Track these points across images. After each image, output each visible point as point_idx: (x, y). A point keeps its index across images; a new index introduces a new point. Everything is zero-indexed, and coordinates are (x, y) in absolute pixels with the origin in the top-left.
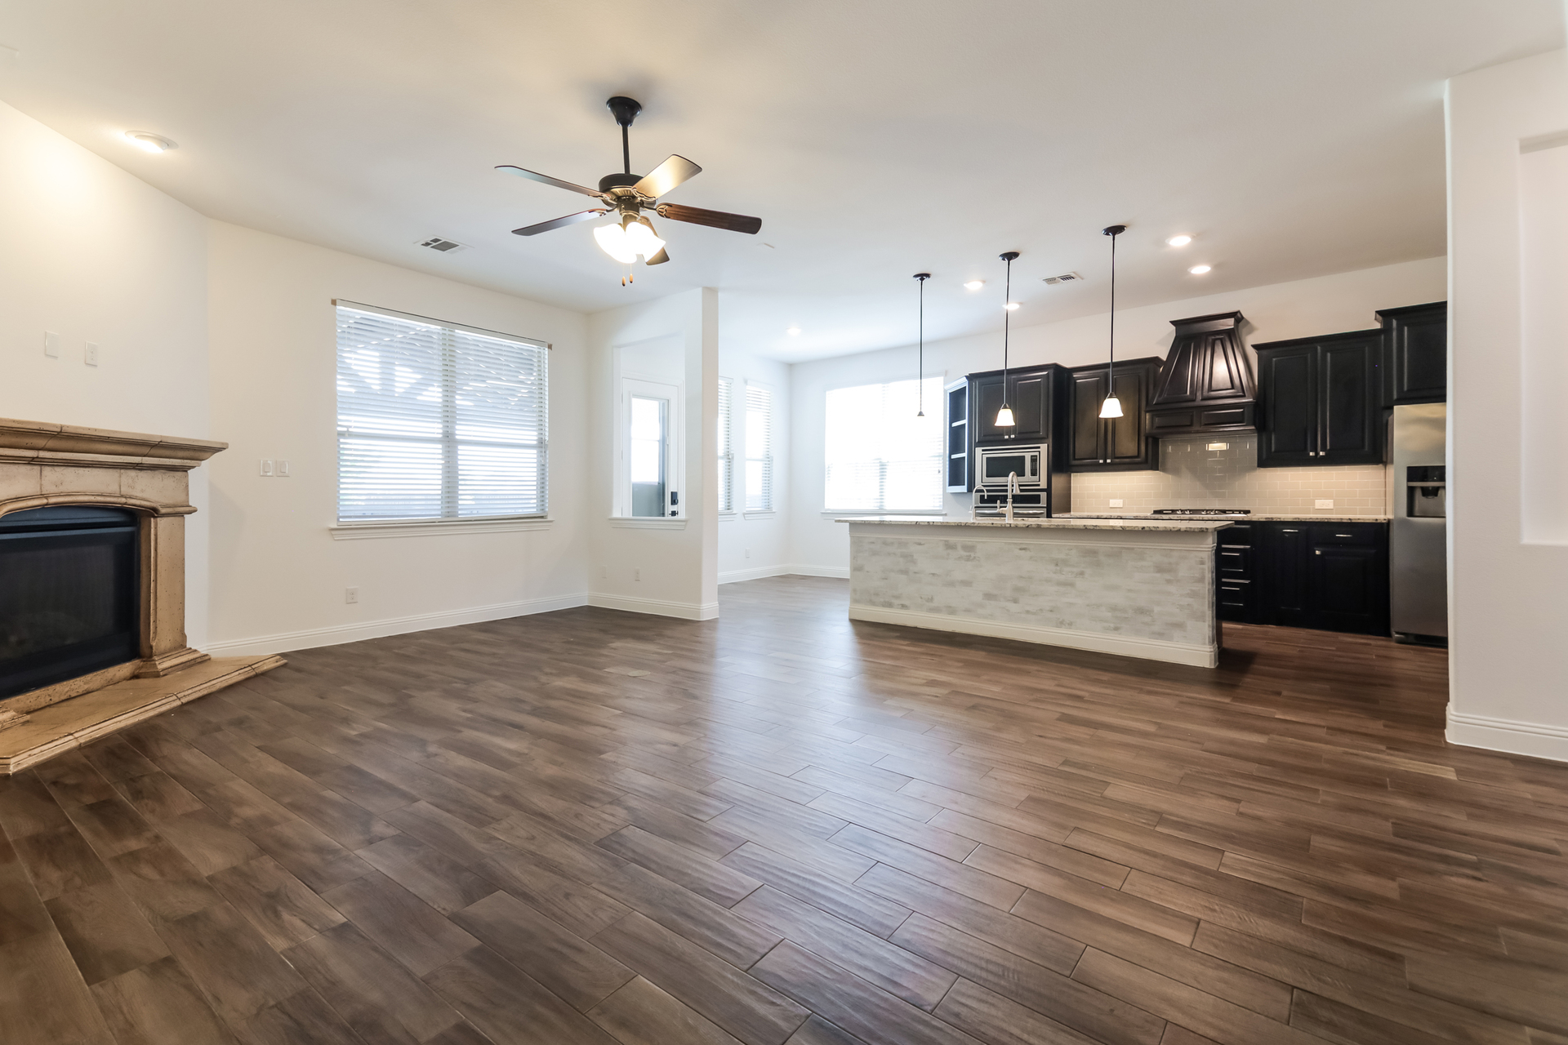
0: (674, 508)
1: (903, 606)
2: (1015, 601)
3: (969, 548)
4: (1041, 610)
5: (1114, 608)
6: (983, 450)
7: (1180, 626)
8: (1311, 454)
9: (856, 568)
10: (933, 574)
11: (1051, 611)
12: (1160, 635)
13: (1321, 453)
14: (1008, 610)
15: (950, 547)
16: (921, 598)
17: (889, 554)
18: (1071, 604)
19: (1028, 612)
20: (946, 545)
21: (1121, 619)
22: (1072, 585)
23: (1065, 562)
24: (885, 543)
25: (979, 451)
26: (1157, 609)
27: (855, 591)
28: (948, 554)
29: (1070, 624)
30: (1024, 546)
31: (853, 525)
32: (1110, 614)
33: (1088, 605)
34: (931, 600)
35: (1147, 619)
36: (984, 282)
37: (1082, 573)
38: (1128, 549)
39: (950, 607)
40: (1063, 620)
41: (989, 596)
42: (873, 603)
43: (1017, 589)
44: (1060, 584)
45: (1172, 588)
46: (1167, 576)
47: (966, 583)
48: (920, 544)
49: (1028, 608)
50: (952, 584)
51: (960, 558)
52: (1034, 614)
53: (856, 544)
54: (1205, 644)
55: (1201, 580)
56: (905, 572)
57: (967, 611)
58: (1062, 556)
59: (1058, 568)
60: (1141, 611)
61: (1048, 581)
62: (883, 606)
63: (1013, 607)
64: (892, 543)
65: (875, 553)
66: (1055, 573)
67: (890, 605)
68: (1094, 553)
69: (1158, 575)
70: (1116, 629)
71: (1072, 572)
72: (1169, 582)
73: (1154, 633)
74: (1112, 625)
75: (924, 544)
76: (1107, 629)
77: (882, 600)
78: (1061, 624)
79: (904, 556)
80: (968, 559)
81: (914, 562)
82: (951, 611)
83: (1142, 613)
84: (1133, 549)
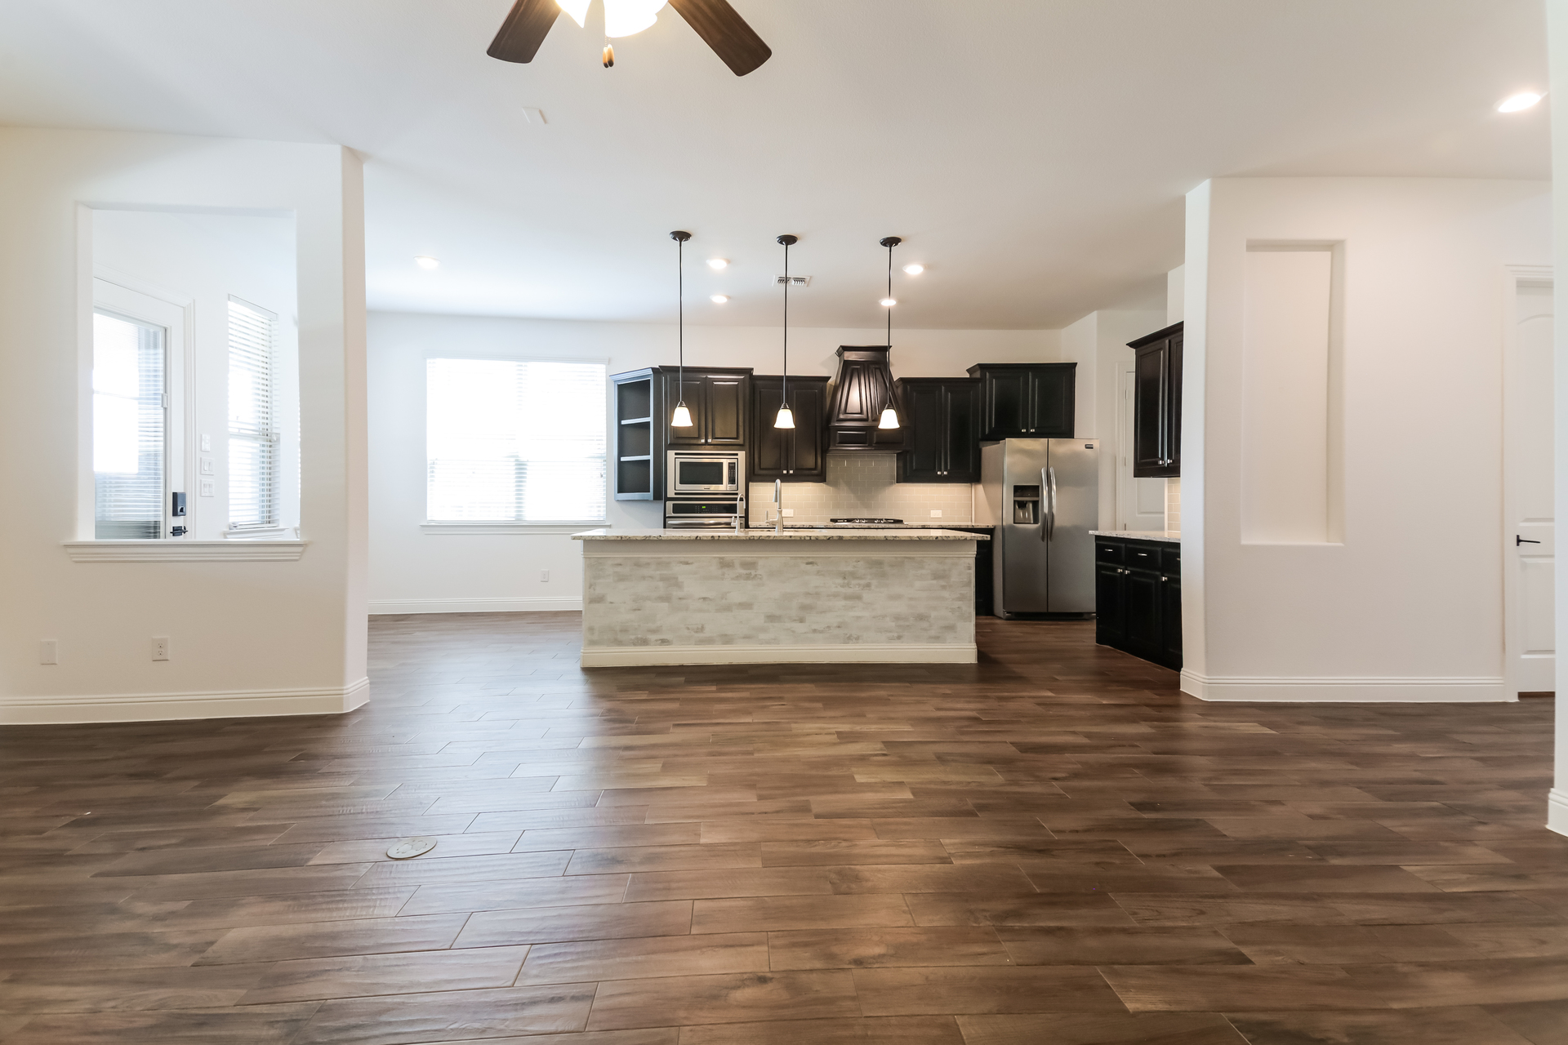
0: (179, 522)
1: (664, 642)
2: (802, 620)
3: (751, 565)
4: (829, 627)
5: (897, 618)
6: (676, 454)
7: (951, 628)
8: (939, 473)
9: (594, 600)
10: (704, 599)
11: (839, 627)
12: (936, 639)
13: (945, 473)
14: (793, 632)
15: (725, 564)
16: (688, 629)
17: (644, 578)
18: (859, 618)
19: (815, 631)
20: (720, 563)
21: (903, 628)
22: (859, 598)
23: (853, 575)
24: (638, 565)
25: (671, 454)
26: (933, 614)
27: (591, 629)
28: (723, 574)
29: (857, 639)
30: (811, 560)
31: (589, 543)
32: (893, 624)
33: (874, 617)
34: (702, 629)
35: (925, 624)
36: (729, 261)
37: (868, 585)
38: (909, 558)
39: (726, 635)
40: (851, 635)
41: (771, 618)
42: (619, 643)
43: (805, 608)
44: (847, 598)
45: (946, 594)
46: (942, 582)
47: (746, 606)
48: (687, 563)
49: (814, 627)
50: (728, 608)
51: (738, 577)
52: (821, 632)
53: (594, 569)
54: (970, 642)
55: (970, 582)
56: (666, 599)
57: (747, 637)
58: (850, 569)
59: (846, 581)
60: (921, 618)
61: (836, 595)
62: (635, 645)
63: (800, 628)
64: (648, 564)
65: (622, 578)
66: (842, 586)
67: (644, 642)
68: (879, 563)
69: (935, 582)
70: (899, 638)
71: (859, 585)
72: (944, 587)
73: (931, 637)
74: (896, 635)
75: (692, 563)
76: (891, 639)
77: (633, 637)
78: (848, 639)
79: (663, 579)
80: (748, 577)
81: (679, 585)
82: (727, 639)
83: (921, 619)
84: (913, 558)
